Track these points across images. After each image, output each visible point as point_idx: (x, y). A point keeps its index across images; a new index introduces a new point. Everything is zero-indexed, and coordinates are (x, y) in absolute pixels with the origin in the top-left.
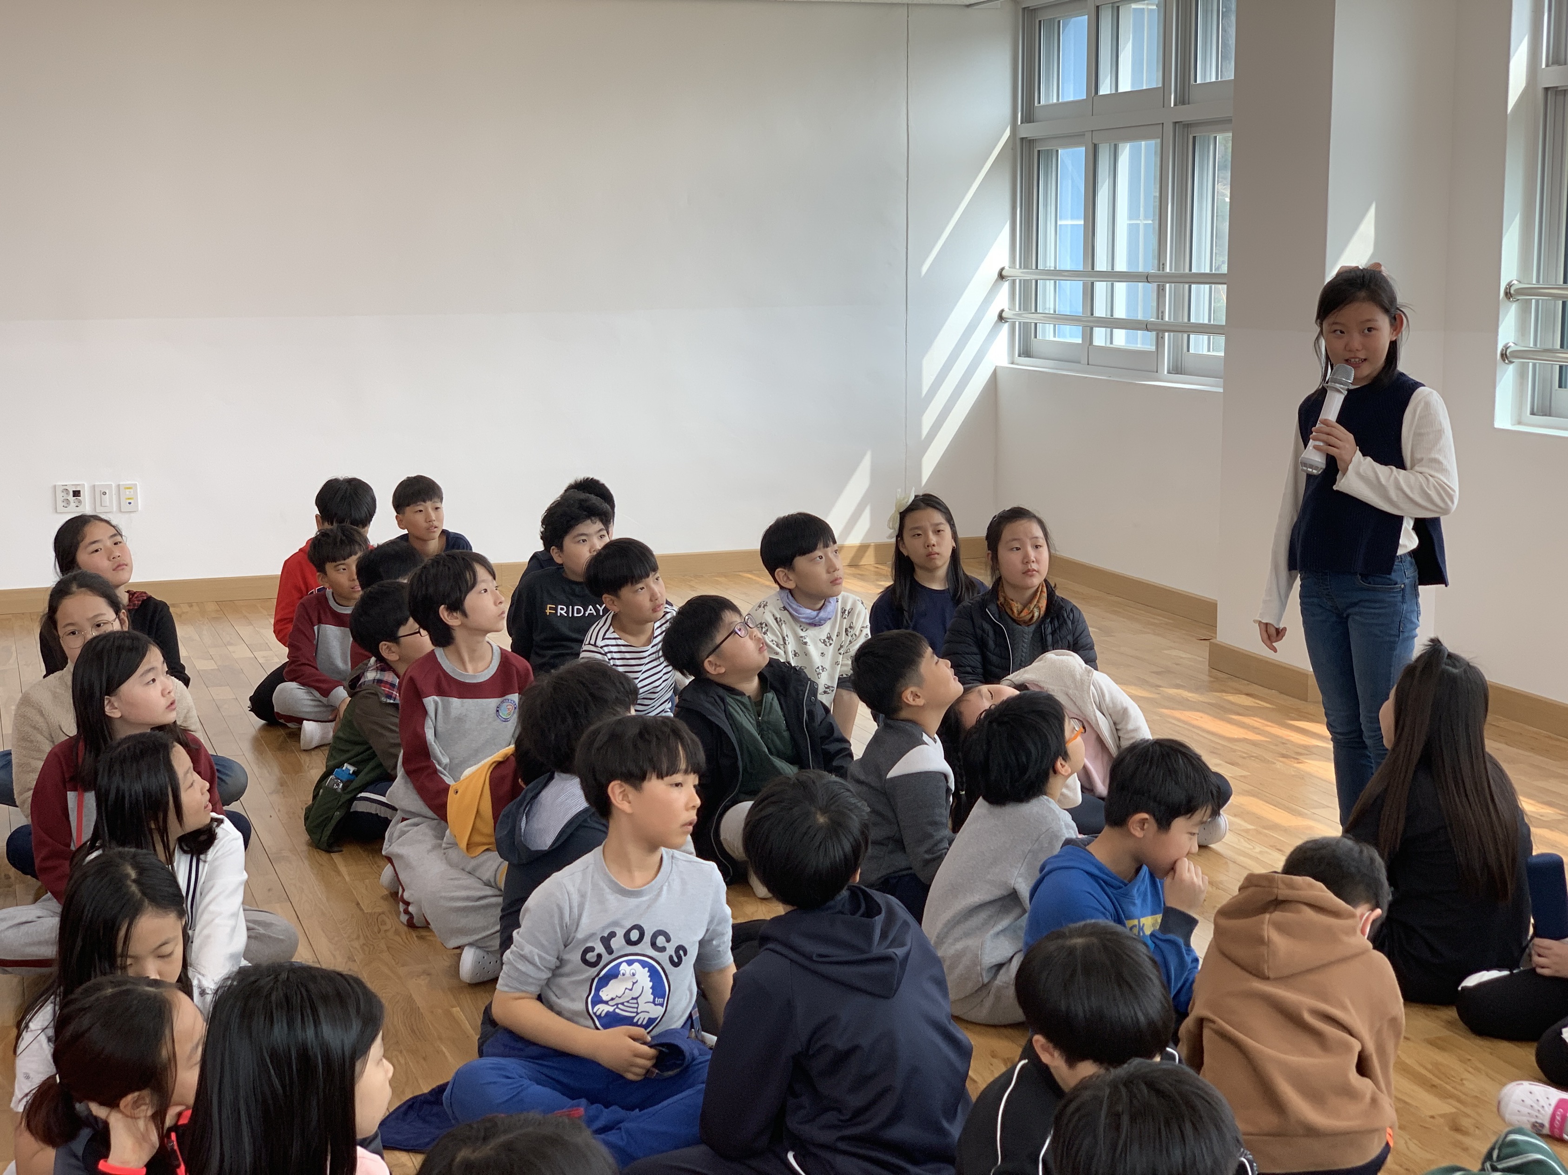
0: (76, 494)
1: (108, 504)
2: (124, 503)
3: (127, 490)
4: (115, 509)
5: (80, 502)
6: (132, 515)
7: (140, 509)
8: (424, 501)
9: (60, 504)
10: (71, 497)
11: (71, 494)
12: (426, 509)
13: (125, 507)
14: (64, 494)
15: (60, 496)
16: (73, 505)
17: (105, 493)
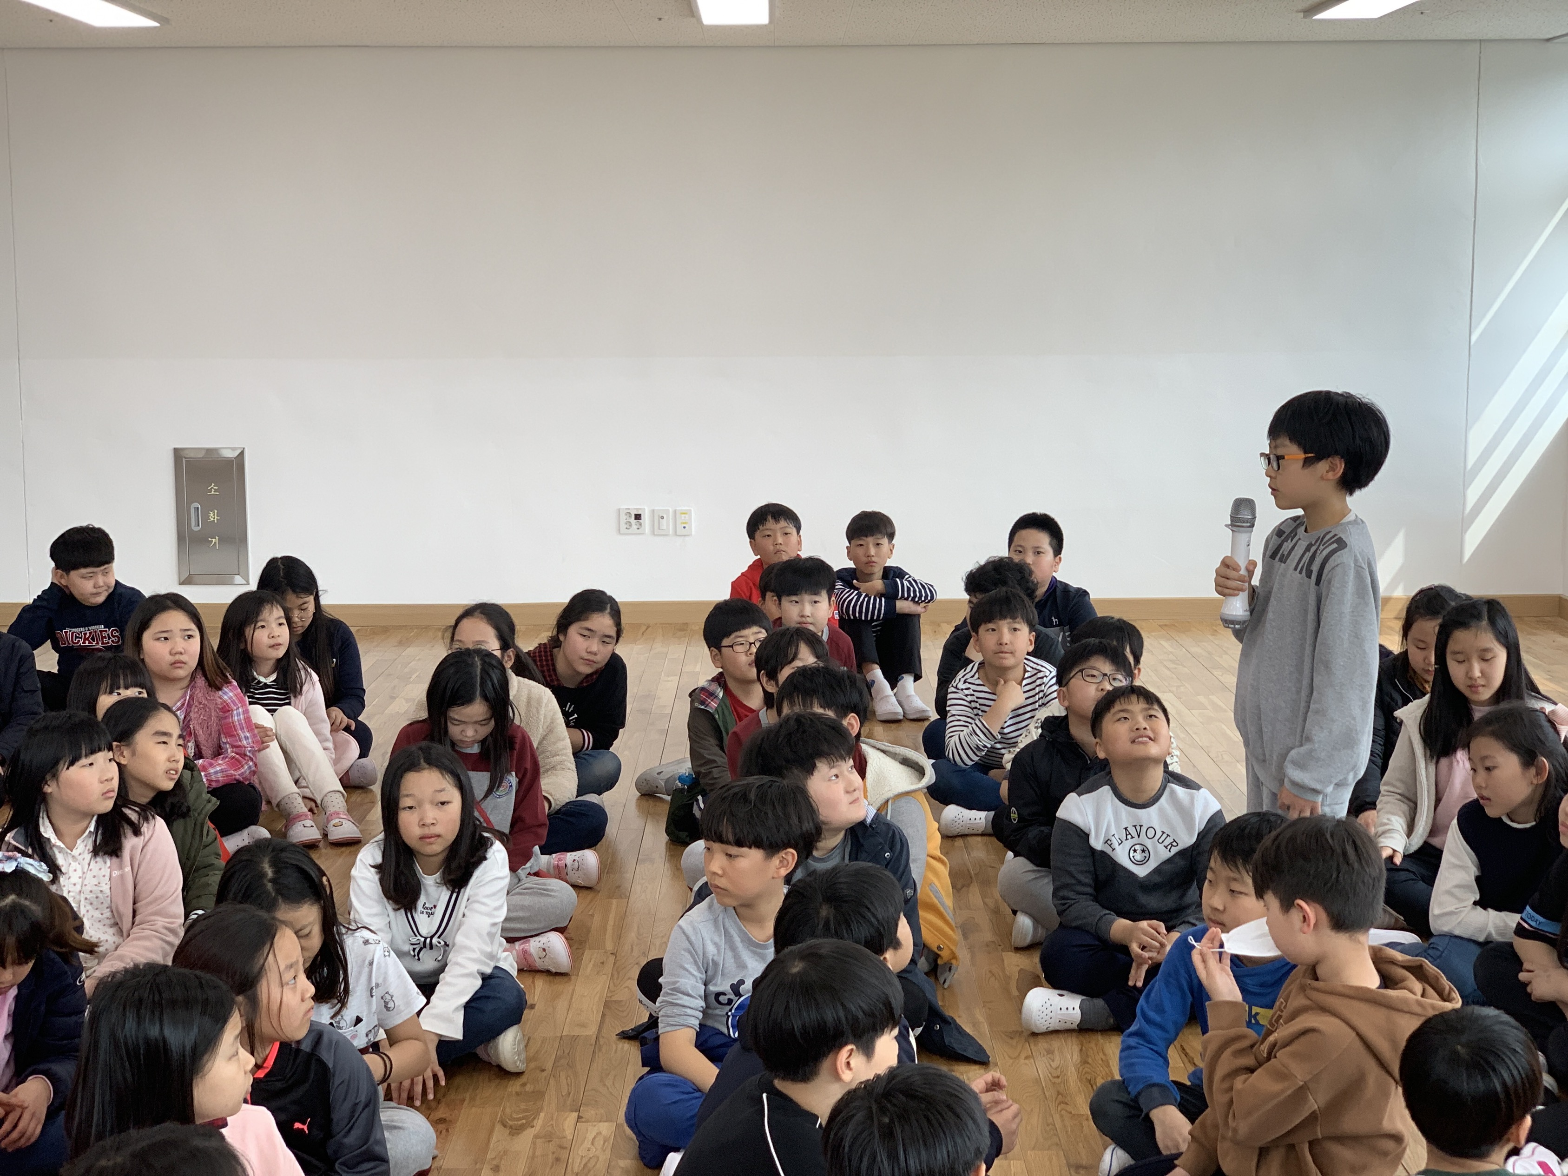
0: (638, 517)
1: (665, 527)
2: (680, 527)
3: (683, 516)
4: (671, 532)
5: (641, 525)
6: (687, 538)
7: (693, 533)
8: (866, 537)
9: (623, 526)
10: (632, 520)
11: (633, 517)
12: (868, 544)
13: (680, 531)
14: (627, 517)
15: (623, 518)
16: (634, 527)
17: (662, 518)
